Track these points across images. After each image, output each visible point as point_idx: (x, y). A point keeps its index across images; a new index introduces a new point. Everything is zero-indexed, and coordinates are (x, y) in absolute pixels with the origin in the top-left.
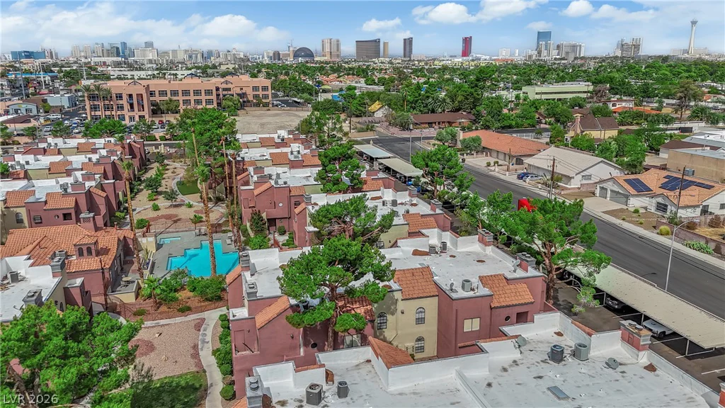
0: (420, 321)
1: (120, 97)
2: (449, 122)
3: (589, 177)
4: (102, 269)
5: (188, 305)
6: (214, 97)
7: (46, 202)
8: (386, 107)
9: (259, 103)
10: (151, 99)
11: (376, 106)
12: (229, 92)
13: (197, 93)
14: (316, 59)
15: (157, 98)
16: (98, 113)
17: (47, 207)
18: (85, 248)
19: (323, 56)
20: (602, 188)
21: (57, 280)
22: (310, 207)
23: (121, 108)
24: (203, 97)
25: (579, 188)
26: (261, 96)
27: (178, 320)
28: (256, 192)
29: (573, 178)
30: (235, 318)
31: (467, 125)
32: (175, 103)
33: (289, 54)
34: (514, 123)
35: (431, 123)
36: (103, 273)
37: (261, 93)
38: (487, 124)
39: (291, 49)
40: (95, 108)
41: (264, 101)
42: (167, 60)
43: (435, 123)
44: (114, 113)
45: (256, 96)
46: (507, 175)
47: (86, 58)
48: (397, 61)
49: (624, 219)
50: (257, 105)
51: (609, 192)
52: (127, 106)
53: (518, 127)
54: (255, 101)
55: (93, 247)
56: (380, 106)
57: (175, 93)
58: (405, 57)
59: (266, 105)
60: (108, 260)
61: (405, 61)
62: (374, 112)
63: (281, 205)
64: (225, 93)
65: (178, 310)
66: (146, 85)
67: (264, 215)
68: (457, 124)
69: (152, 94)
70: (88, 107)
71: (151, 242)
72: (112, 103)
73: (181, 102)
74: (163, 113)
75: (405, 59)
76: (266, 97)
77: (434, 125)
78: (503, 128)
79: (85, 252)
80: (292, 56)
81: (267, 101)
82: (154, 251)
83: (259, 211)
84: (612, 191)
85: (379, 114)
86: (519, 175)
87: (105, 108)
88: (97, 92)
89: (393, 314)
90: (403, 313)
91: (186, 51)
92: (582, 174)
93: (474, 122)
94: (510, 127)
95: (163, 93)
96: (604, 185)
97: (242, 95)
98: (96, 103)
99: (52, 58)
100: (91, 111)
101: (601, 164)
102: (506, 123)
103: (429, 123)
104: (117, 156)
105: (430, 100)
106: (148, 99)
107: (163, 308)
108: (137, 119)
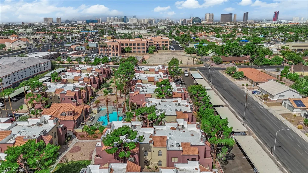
0: (160, 155)
1: (110, 46)
2: (239, 61)
3: (283, 96)
4: (74, 120)
5: (97, 136)
6: (145, 46)
7: (66, 94)
8: (214, 52)
9: (164, 48)
10: (122, 46)
11: (210, 52)
12: (152, 44)
13: (139, 44)
14: (202, 22)
15: (124, 46)
16: (103, 52)
17: (66, 95)
18: (70, 113)
19: (205, 21)
20: (285, 103)
21: (55, 125)
22: (147, 104)
23: (110, 50)
24: (141, 46)
25: (276, 101)
26: (165, 45)
27: (92, 141)
28: (134, 95)
29: (275, 96)
30: (99, 146)
31: (247, 63)
32: (130, 49)
33: (191, 20)
34: (270, 63)
35: (231, 61)
36: (74, 121)
37: (165, 44)
38: (256, 63)
39: (192, 18)
40: (102, 50)
41: (166, 47)
42: (140, 24)
43: (233, 61)
44: (108, 52)
45: (163, 45)
46: (249, 91)
47: (111, 22)
48: (240, 23)
49: (286, 119)
50: (163, 49)
51: (287, 105)
52: (112, 50)
53: (272, 65)
54: (162, 47)
55: (72, 113)
56: (211, 52)
57: (130, 44)
58: (244, 21)
59: (167, 49)
60: (76, 117)
61: (243, 23)
62: (209, 54)
63: (142, 100)
64: (150, 44)
65: (94, 137)
66: (119, 42)
67: (135, 104)
68: (243, 62)
69: (122, 45)
70: (99, 50)
71: (96, 110)
72: (107, 48)
73: (133, 48)
74: (126, 52)
75: (244, 22)
76: (167, 45)
77: (232, 62)
78: (265, 65)
79: (70, 114)
80: (192, 21)
81: (167, 47)
82: (97, 113)
83: (133, 102)
84: (288, 104)
85: (211, 55)
86: (253, 92)
87: (105, 50)
88: (102, 45)
89: (150, 152)
90: (153, 152)
91: (148, 19)
92: (280, 94)
93: (251, 61)
94: (268, 65)
95: (126, 44)
96: (286, 102)
97: (157, 45)
98: (102, 48)
99: (100, 22)
100: (100, 51)
101: (290, 91)
102: (266, 63)
103: (230, 61)
104: (97, 74)
105: (234, 50)
106: (120, 47)
107: (89, 136)
108: (115, 55)
